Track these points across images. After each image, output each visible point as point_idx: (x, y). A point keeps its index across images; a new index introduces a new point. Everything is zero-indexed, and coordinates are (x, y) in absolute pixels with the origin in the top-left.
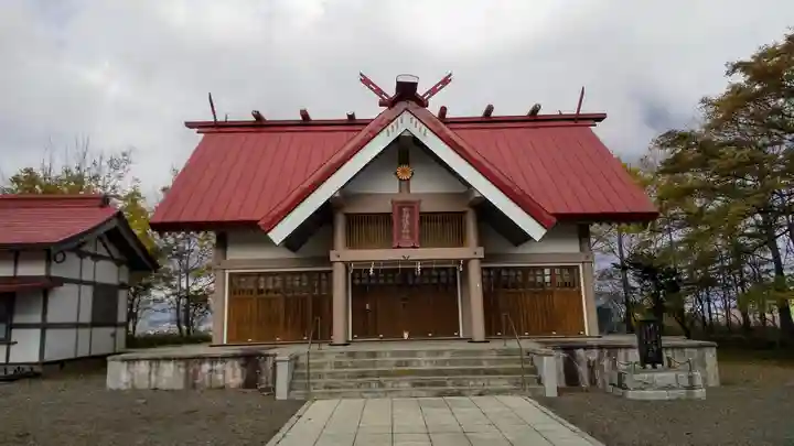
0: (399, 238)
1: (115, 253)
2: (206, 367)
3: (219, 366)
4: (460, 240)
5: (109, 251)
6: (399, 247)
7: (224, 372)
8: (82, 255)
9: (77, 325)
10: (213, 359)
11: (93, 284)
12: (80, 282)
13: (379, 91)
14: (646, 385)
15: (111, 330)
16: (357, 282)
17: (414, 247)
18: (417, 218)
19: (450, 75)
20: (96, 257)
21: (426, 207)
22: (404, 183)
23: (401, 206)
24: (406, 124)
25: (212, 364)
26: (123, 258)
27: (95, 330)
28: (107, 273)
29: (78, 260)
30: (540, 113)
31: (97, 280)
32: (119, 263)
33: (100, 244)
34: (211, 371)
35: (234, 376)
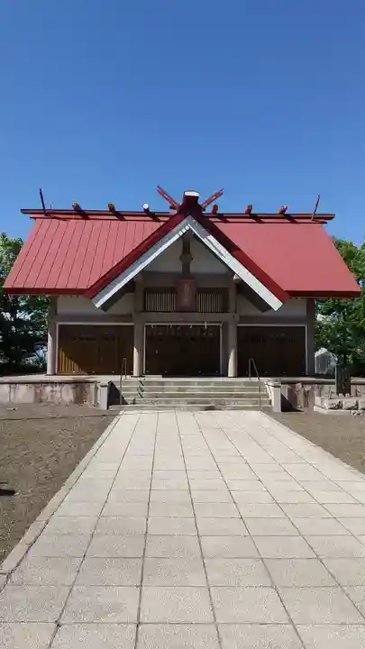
0: (181, 306)
2: (49, 389)
3: (57, 388)
7: (61, 392)
10: (53, 384)
14: (338, 407)
16: (150, 334)
17: (191, 312)
18: (194, 292)
22: (185, 265)
23: (183, 282)
25: (52, 387)
34: (52, 391)
35: (67, 394)
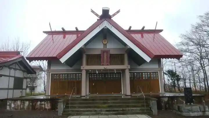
0: (103, 62)
1: (22, 68)
3: (43, 103)
4: (122, 63)
5: (20, 68)
6: (103, 65)
7: (45, 105)
8: (10, 68)
9: (8, 89)
10: (41, 100)
11: (14, 77)
12: (10, 76)
13: (97, 15)
14: (189, 111)
15: (21, 90)
16: (90, 77)
17: (108, 65)
18: (109, 56)
19: (120, 10)
20: (15, 69)
21: (112, 52)
22: (105, 45)
23: (104, 52)
24: (105, 24)
25: (41, 102)
26: (25, 70)
27: (15, 91)
28: (19, 74)
29: (9, 70)
30: (145, 29)
31: (16, 76)
32: (24, 71)
33: (17, 65)
35: (48, 106)
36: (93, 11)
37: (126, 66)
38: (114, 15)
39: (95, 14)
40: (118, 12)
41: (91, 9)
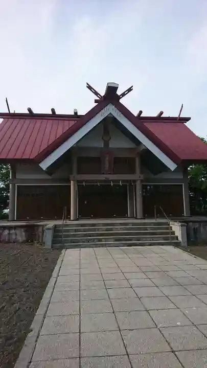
0: (104, 170)
2: (6, 232)
3: (13, 231)
4: (133, 172)
6: (103, 174)
7: (16, 234)
10: (10, 228)
13: (96, 93)
17: (110, 174)
18: (113, 160)
19: (132, 87)
22: (105, 143)
23: (105, 153)
24: (110, 110)
25: (9, 230)
34: (9, 234)
35: (21, 236)
36: (90, 87)
37: (137, 176)
38: (123, 95)
39: (93, 92)
40: (130, 90)
41: (87, 84)
